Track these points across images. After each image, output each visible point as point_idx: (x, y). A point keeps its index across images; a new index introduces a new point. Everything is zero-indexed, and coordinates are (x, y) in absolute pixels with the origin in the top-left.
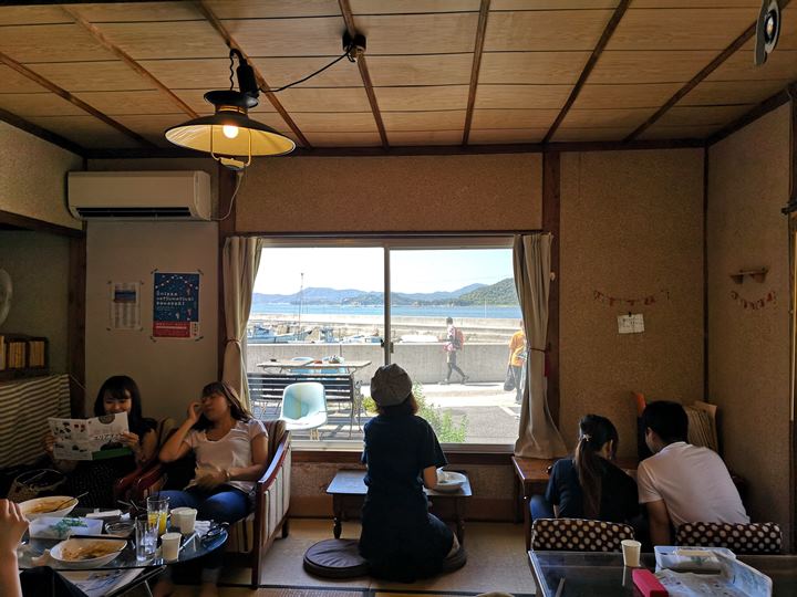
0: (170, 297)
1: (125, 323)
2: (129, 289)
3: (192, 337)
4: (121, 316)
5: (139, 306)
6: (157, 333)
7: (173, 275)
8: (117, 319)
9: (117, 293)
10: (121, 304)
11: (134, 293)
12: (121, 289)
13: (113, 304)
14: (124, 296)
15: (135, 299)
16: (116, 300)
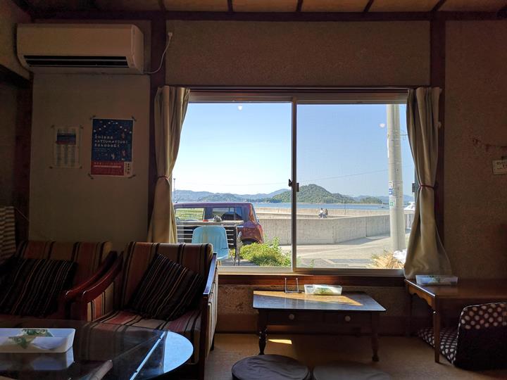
0: (107, 139)
1: (66, 162)
2: (70, 132)
3: (126, 175)
4: (63, 156)
5: (78, 147)
6: (94, 171)
7: (109, 121)
8: (59, 159)
9: (59, 136)
10: (62, 145)
11: (75, 136)
12: (63, 132)
13: (56, 145)
14: (65, 139)
15: (75, 142)
16: (58, 142)
